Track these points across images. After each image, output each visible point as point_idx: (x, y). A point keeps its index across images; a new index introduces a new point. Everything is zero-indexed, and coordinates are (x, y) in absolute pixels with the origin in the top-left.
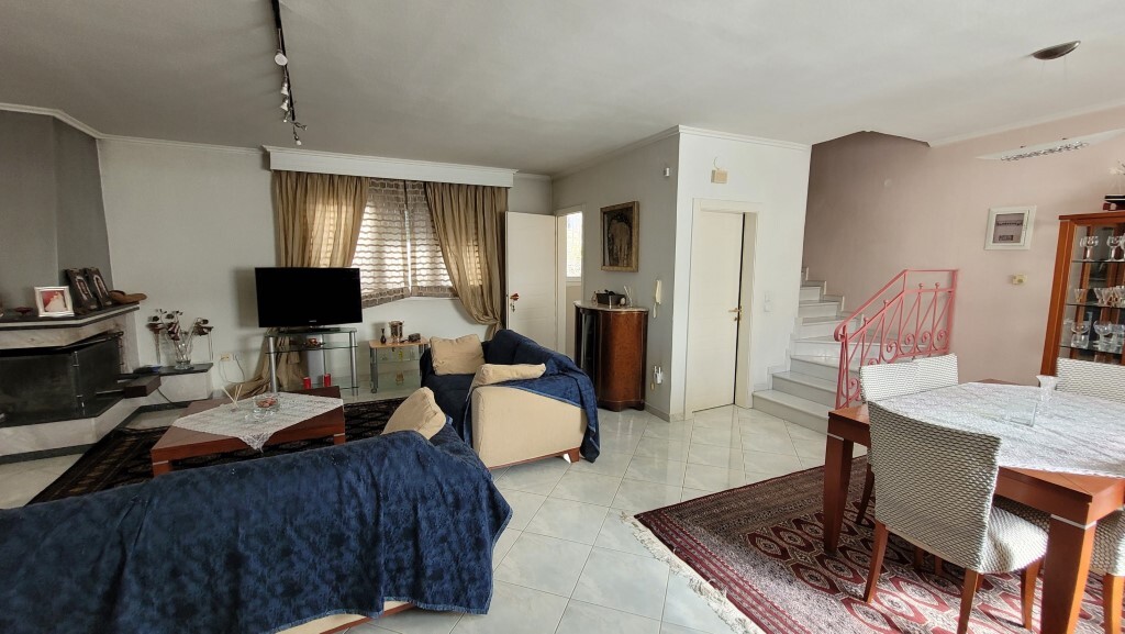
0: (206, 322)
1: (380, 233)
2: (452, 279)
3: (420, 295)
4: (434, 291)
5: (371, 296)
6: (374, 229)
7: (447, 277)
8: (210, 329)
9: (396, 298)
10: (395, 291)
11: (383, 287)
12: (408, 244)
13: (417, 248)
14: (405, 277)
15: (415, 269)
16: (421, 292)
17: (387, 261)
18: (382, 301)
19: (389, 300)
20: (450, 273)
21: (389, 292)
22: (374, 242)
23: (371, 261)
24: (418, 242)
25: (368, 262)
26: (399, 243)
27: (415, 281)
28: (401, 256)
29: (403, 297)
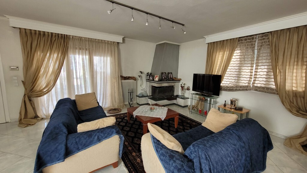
0: (189, 87)
1: (241, 61)
2: (276, 85)
3: (256, 90)
4: (265, 90)
5: (232, 87)
6: (239, 60)
7: (274, 83)
8: (190, 89)
9: (243, 90)
10: (243, 87)
11: (238, 84)
12: (255, 65)
13: (259, 67)
14: (249, 81)
15: (256, 78)
16: (257, 89)
17: (243, 73)
18: (236, 90)
19: (240, 90)
20: (276, 81)
21: (241, 87)
22: (238, 65)
23: (235, 73)
24: (260, 64)
25: (234, 73)
26: (250, 65)
27: (254, 83)
28: (250, 71)
29: (246, 90)
